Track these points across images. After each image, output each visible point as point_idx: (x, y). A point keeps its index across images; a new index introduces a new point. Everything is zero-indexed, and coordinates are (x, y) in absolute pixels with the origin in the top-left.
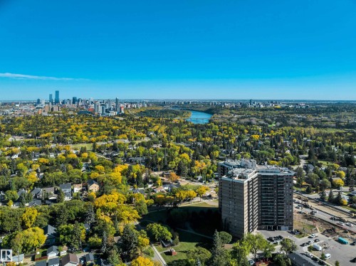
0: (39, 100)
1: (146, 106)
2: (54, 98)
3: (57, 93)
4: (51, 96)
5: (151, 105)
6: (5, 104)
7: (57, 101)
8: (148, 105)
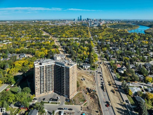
0: (74, 19)
1: (117, 22)
2: (80, 18)
3: (81, 16)
4: (79, 17)
5: (120, 22)
6: (64, 20)
7: (81, 20)
8: (119, 22)
